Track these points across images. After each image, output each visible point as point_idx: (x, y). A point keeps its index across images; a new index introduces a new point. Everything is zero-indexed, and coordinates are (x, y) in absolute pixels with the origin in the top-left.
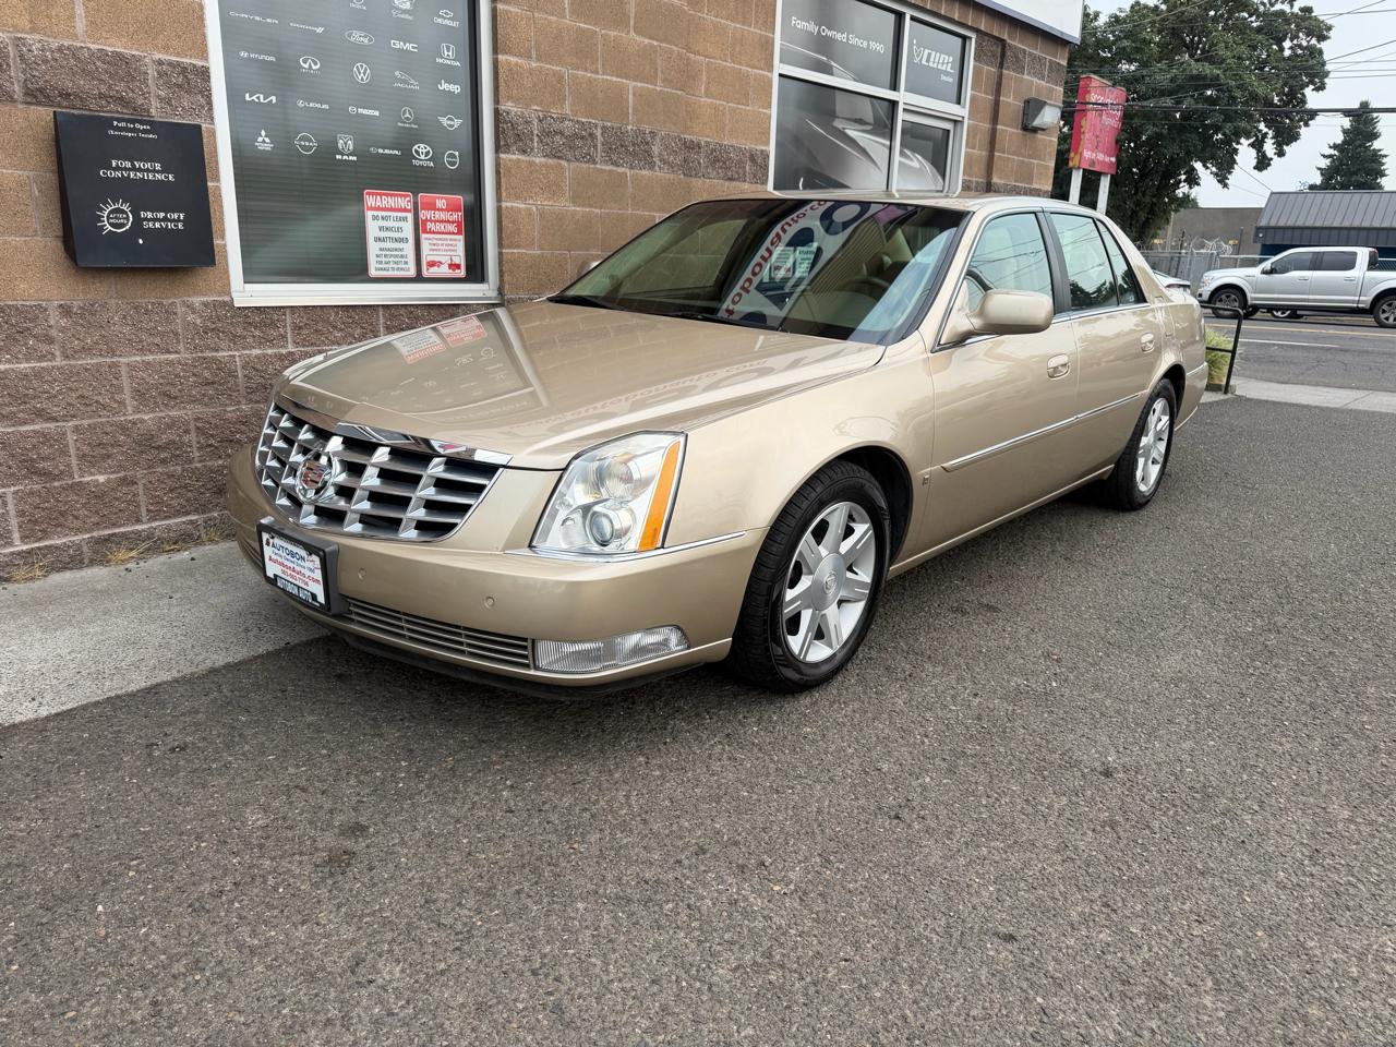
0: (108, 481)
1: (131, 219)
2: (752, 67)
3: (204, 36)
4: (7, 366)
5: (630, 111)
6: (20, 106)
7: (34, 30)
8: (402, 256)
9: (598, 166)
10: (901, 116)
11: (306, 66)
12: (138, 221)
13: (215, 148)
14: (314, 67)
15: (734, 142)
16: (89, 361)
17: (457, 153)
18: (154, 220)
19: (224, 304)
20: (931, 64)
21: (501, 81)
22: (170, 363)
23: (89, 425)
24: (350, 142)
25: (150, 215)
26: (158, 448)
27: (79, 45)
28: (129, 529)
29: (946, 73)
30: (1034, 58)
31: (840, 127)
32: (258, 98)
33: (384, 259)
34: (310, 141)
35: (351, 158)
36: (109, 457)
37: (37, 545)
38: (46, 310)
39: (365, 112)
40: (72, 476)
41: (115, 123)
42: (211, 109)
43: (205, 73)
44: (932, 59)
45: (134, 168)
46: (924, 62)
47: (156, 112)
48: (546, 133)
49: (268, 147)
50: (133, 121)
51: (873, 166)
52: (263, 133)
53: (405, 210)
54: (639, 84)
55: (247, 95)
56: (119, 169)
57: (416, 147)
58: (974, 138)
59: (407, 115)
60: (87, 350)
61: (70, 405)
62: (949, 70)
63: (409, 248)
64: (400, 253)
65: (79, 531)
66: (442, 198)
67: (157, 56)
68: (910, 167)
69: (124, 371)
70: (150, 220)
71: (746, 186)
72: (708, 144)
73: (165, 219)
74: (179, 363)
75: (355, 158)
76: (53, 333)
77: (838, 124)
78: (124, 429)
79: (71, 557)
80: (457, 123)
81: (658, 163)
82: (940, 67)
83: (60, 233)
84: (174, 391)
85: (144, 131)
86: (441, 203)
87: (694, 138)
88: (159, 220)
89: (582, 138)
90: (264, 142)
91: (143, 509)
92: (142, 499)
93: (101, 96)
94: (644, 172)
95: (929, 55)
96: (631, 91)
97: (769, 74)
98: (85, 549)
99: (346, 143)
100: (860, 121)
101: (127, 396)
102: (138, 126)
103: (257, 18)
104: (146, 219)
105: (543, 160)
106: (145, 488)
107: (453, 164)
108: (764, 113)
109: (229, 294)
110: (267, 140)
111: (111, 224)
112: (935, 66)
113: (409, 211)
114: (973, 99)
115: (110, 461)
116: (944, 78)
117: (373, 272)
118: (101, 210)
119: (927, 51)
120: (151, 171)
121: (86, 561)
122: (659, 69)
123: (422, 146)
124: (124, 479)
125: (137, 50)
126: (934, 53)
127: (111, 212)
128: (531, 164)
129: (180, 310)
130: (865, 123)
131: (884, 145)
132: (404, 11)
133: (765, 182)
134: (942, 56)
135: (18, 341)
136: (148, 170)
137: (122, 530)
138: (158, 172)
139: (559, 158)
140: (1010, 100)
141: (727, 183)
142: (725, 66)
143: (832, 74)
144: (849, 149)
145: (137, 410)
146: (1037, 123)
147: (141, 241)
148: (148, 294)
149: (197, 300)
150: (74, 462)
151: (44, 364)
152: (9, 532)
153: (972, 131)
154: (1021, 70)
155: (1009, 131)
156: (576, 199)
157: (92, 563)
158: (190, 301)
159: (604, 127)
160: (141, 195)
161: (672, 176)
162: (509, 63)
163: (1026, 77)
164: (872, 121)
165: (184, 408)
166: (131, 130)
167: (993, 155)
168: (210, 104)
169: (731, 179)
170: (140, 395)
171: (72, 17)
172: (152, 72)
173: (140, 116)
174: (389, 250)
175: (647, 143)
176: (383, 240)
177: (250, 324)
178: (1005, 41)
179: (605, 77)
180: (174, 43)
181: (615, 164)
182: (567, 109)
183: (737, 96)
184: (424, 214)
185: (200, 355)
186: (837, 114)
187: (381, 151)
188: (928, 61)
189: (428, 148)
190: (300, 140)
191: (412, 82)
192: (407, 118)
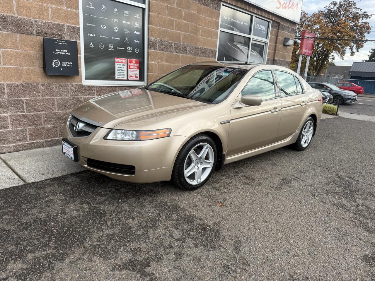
0: (51, 127)
1: (60, 64)
2: (213, 29)
3: (79, 20)
4: (29, 98)
5: (182, 39)
6: (35, 36)
7: (39, 18)
8: (124, 74)
9: (173, 53)
10: (251, 42)
11: (103, 27)
12: (61, 64)
13: (80, 47)
14: (105, 28)
15: (208, 48)
16: (47, 98)
17: (138, 49)
18: (65, 64)
19: (80, 85)
20: (260, 28)
21: (150, 31)
22: (67, 99)
23: (47, 113)
25: (64, 63)
26: (63, 119)
27: (50, 22)
28: (55, 139)
29: (264, 31)
30: (287, 27)
31: (235, 44)
32: (91, 35)
33: (119, 75)
34: (103, 45)
35: (112, 50)
36: (51, 121)
37: (33, 142)
38: (38, 85)
39: (116, 39)
40: (42, 125)
41: (57, 41)
42: (79, 37)
43: (78, 29)
44: (260, 27)
45: (61, 52)
46: (258, 28)
47: (67, 38)
48: (160, 45)
49: (92, 47)
50: (61, 40)
51: (243, 54)
52: (91, 43)
53: (125, 63)
54: (184, 33)
55: (88, 34)
56: (58, 52)
57: (128, 47)
58: (271, 47)
59: (126, 39)
60: (47, 95)
61: (43, 108)
62: (264, 30)
63: (125, 72)
64: (123, 74)
65: (43, 139)
66: (134, 60)
67: (68, 25)
68: (253, 55)
69: (56, 100)
70: (64, 64)
71: (210, 59)
72: (201, 48)
73: (68, 64)
74: (69, 99)
76: (40, 90)
77: (235, 43)
78: (55, 114)
79: (41, 145)
80: (138, 42)
81: (188, 52)
83: (43, 67)
84: (67, 106)
85: (64, 43)
86: (134, 62)
87: (197, 46)
88: (66, 64)
89: (169, 46)
90: (92, 45)
91: (58, 134)
92: (58, 131)
93: (54, 34)
94: (184, 55)
95: (259, 26)
96: (182, 35)
97: (217, 31)
98: (44, 143)
99: (111, 46)
100: (240, 43)
101: (56, 106)
102: (62, 41)
103: (92, 16)
104: (63, 64)
105: (159, 51)
106: (59, 129)
107: (137, 52)
108: (216, 40)
109: (82, 82)
111: (55, 65)
112: (261, 29)
113: (126, 63)
114: (271, 37)
115: (51, 122)
116: (263, 32)
117: (116, 78)
118: (53, 61)
119: (259, 25)
120: (65, 52)
121: (44, 146)
122: (189, 29)
123: (130, 47)
124: (54, 126)
125: (63, 23)
127: (55, 62)
128: (156, 52)
129: (70, 86)
130: (242, 43)
131: (247, 49)
132: (127, 14)
133: (215, 58)
134: (263, 26)
135: (31, 92)
136: (64, 52)
137: (53, 139)
138: (67, 52)
139: (163, 51)
140: (280, 38)
141: (205, 58)
142: (206, 29)
143: (234, 31)
144: (237, 50)
145: (58, 110)
146: (287, 44)
147: (62, 69)
148: (63, 82)
149: (74, 84)
150: (43, 122)
151: (37, 98)
152: (27, 138)
154: (284, 30)
155: (280, 46)
156: (167, 61)
157: (46, 146)
158: (72, 84)
159: (175, 43)
160: (63, 58)
161: (191, 56)
162: (152, 27)
163: (285, 32)
164: (244, 43)
165: (69, 110)
167: (275, 52)
169: (206, 57)
170: (59, 106)
171: (48, 15)
172: (66, 28)
173: (63, 39)
174: (121, 73)
175: (186, 48)
176: (119, 70)
177: (86, 90)
178: (279, 23)
179: (176, 31)
180: (72, 21)
181: (177, 53)
182: (166, 39)
183: (209, 36)
184: (129, 64)
185: (74, 97)
186: (235, 41)
187: (120, 48)
188: (259, 28)
189: (131, 48)
190: (100, 45)
191: (128, 31)
192: (126, 40)
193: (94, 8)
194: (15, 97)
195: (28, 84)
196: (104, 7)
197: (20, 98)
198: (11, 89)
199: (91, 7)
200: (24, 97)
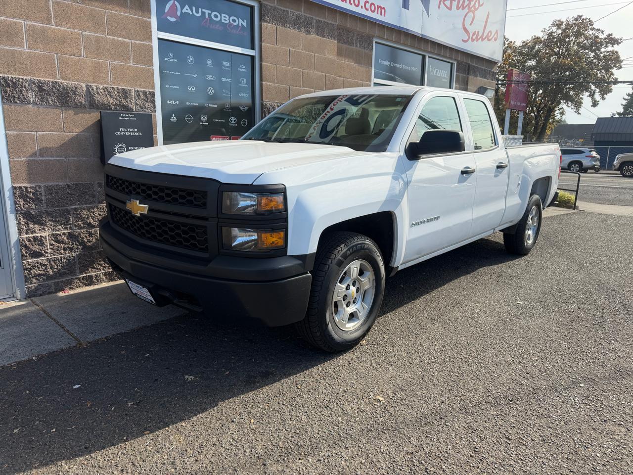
1: (126, 150)
2: (363, 81)
3: (154, 80)
4: (78, 206)
6: (88, 110)
7: (94, 82)
11: (190, 89)
13: (156, 122)
14: (193, 90)
17: (246, 120)
20: (438, 75)
21: (263, 92)
25: (132, 148)
27: (109, 86)
29: (444, 78)
30: (482, 70)
32: (172, 102)
34: (190, 117)
35: (206, 124)
37: (85, 275)
38: (93, 185)
39: (212, 106)
40: (99, 248)
41: (121, 115)
42: (155, 108)
43: (153, 95)
44: (438, 73)
45: (127, 131)
46: (434, 74)
47: (136, 110)
49: (175, 120)
50: (128, 114)
52: (173, 115)
54: (317, 90)
55: (168, 101)
56: (122, 131)
57: (230, 118)
62: (445, 76)
65: (100, 269)
67: (137, 89)
75: (207, 124)
76: (95, 193)
79: (98, 279)
80: (246, 108)
82: (441, 76)
83: (100, 156)
85: (132, 117)
90: (174, 118)
93: (116, 105)
97: (369, 83)
98: (102, 276)
99: (204, 118)
102: (130, 115)
103: (173, 73)
107: (244, 124)
110: (175, 118)
111: (119, 152)
114: (456, 87)
116: (443, 80)
118: (115, 147)
119: (436, 70)
120: (134, 132)
121: (103, 281)
122: (326, 84)
123: (233, 118)
125: (129, 87)
126: (439, 70)
127: (119, 148)
132: (227, 67)
134: (443, 71)
135: (82, 196)
136: (132, 132)
138: (136, 132)
140: (473, 87)
142: (351, 81)
143: (395, 81)
150: (100, 242)
151: (91, 205)
152: (75, 270)
154: (476, 75)
157: (105, 282)
160: (130, 141)
162: (267, 85)
163: (478, 78)
166: (126, 117)
168: (154, 105)
171: (107, 77)
172: (134, 95)
173: (130, 111)
178: (469, 64)
179: (304, 88)
180: (143, 84)
187: (217, 120)
188: (436, 73)
189: (235, 119)
190: (187, 117)
191: (229, 93)
192: (227, 107)
193: (176, 60)
194: (57, 206)
195: (77, 185)
196: (191, 59)
197: (64, 206)
198: (51, 194)
199: (172, 60)
200: (72, 204)
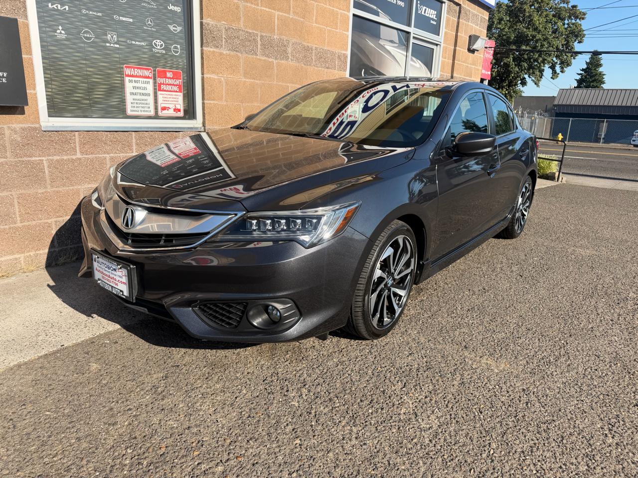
2: (340, 9)
5: (276, 28)
8: (146, 104)
9: (258, 57)
10: (412, 41)
13: (29, 35)
15: (329, 48)
17: (179, 46)
19: (35, 129)
20: (426, 15)
21: (204, 6)
22: (0, 164)
24: (115, 36)
29: (433, 20)
30: (474, 15)
31: (382, 44)
32: (57, 6)
33: (135, 105)
34: (90, 34)
35: (116, 46)
39: (124, 19)
42: (25, 10)
44: (427, 12)
46: (423, 13)
48: (229, 37)
49: (64, 37)
51: (397, 64)
52: (60, 28)
53: (148, 77)
54: (281, 14)
55: (50, 5)
57: (155, 41)
58: (446, 53)
59: (149, 23)
62: (434, 18)
63: (151, 99)
64: (145, 102)
66: (170, 72)
68: (415, 67)
71: (336, 71)
72: (316, 49)
74: (7, 164)
75: (118, 46)
77: (381, 42)
80: (179, 29)
81: (290, 57)
82: (430, 16)
86: (169, 75)
87: (309, 45)
89: (250, 41)
90: (61, 33)
94: (283, 62)
95: (425, 9)
96: (276, 17)
97: (348, 13)
99: (112, 37)
100: (392, 42)
105: (228, 52)
107: (177, 52)
108: (346, 34)
109: (39, 122)
110: (63, 32)
112: (428, 15)
113: (150, 78)
114: (446, 33)
116: (432, 22)
117: (129, 112)
119: (424, 8)
122: (292, 6)
123: (158, 41)
126: (427, 9)
128: (221, 54)
129: (7, 132)
130: (395, 43)
131: (404, 55)
133: (345, 70)
134: (432, 10)
139: (237, 51)
140: (463, 35)
141: (326, 70)
142: (325, 8)
143: (379, 16)
144: (384, 54)
146: (475, 47)
149: (18, 126)
153: (445, 50)
154: (468, 20)
155: (462, 50)
156: (246, 74)
158: (14, 127)
159: (262, 36)
161: (298, 64)
163: (470, 24)
164: (398, 42)
165: (10, 191)
167: (454, 62)
168: (25, 7)
169: (328, 68)
174: (139, 100)
175: (285, 46)
176: (136, 94)
177: (52, 141)
178: (461, 5)
179: (262, 8)
181: (268, 56)
182: (242, 25)
183: (332, 24)
184: (159, 80)
185: (20, 159)
186: (381, 37)
187: (133, 42)
188: (425, 13)
189: (162, 42)
190: (84, 33)
191: (152, 3)
192: (149, 25)
